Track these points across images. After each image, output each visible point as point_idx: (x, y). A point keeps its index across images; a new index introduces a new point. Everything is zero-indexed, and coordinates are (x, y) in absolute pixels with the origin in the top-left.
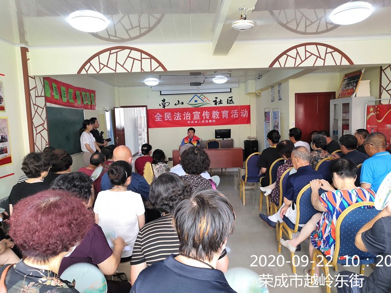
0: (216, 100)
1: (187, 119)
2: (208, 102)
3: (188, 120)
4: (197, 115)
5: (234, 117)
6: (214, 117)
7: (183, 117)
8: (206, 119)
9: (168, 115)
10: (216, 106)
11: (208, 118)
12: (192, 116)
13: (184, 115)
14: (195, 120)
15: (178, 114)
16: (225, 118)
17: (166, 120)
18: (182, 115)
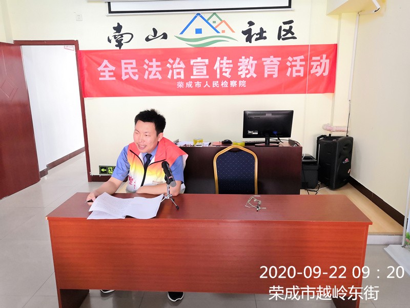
0: (250, 30)
1: (175, 77)
2: (228, 33)
3: (179, 80)
4: (199, 66)
5: (295, 75)
6: (242, 73)
7: (164, 72)
8: (223, 78)
9: (129, 66)
10: (248, 44)
11: (227, 75)
12: (189, 70)
13: (168, 65)
14: (194, 80)
15: (154, 63)
16: (270, 76)
17: (124, 77)
18: (163, 65)
